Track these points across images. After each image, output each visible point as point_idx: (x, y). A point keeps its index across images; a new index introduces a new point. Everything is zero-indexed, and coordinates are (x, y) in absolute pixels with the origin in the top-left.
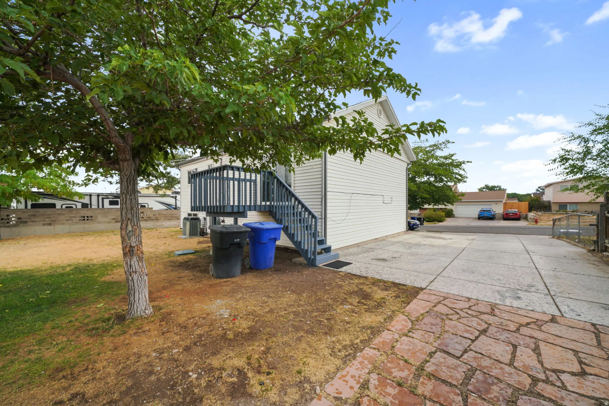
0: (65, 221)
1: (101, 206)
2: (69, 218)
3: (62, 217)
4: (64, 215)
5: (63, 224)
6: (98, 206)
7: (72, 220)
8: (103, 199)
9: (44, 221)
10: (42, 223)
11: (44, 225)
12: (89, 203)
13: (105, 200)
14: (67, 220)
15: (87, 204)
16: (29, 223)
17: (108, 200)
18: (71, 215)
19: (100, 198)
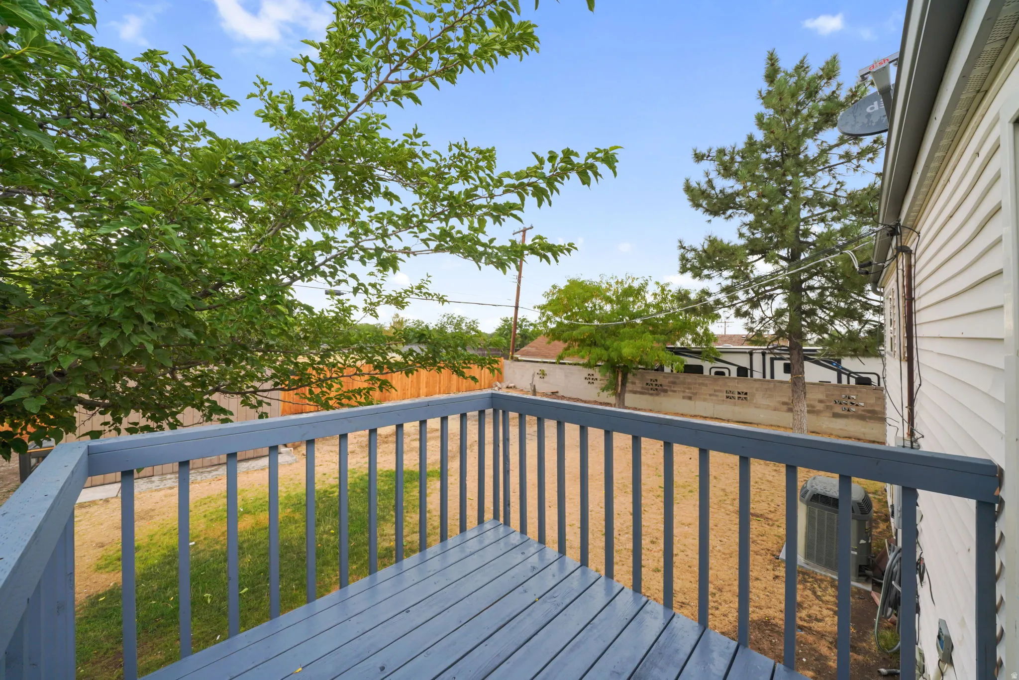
0: (708, 397)
1: (768, 377)
2: (712, 392)
3: (704, 390)
4: (706, 385)
5: (705, 400)
6: (764, 376)
7: (716, 396)
8: (772, 360)
9: (684, 392)
10: (682, 394)
11: (684, 398)
12: (748, 367)
13: (775, 362)
14: (710, 395)
15: (745, 369)
16: (670, 393)
17: (783, 362)
18: (716, 388)
19: (768, 357)
